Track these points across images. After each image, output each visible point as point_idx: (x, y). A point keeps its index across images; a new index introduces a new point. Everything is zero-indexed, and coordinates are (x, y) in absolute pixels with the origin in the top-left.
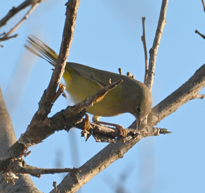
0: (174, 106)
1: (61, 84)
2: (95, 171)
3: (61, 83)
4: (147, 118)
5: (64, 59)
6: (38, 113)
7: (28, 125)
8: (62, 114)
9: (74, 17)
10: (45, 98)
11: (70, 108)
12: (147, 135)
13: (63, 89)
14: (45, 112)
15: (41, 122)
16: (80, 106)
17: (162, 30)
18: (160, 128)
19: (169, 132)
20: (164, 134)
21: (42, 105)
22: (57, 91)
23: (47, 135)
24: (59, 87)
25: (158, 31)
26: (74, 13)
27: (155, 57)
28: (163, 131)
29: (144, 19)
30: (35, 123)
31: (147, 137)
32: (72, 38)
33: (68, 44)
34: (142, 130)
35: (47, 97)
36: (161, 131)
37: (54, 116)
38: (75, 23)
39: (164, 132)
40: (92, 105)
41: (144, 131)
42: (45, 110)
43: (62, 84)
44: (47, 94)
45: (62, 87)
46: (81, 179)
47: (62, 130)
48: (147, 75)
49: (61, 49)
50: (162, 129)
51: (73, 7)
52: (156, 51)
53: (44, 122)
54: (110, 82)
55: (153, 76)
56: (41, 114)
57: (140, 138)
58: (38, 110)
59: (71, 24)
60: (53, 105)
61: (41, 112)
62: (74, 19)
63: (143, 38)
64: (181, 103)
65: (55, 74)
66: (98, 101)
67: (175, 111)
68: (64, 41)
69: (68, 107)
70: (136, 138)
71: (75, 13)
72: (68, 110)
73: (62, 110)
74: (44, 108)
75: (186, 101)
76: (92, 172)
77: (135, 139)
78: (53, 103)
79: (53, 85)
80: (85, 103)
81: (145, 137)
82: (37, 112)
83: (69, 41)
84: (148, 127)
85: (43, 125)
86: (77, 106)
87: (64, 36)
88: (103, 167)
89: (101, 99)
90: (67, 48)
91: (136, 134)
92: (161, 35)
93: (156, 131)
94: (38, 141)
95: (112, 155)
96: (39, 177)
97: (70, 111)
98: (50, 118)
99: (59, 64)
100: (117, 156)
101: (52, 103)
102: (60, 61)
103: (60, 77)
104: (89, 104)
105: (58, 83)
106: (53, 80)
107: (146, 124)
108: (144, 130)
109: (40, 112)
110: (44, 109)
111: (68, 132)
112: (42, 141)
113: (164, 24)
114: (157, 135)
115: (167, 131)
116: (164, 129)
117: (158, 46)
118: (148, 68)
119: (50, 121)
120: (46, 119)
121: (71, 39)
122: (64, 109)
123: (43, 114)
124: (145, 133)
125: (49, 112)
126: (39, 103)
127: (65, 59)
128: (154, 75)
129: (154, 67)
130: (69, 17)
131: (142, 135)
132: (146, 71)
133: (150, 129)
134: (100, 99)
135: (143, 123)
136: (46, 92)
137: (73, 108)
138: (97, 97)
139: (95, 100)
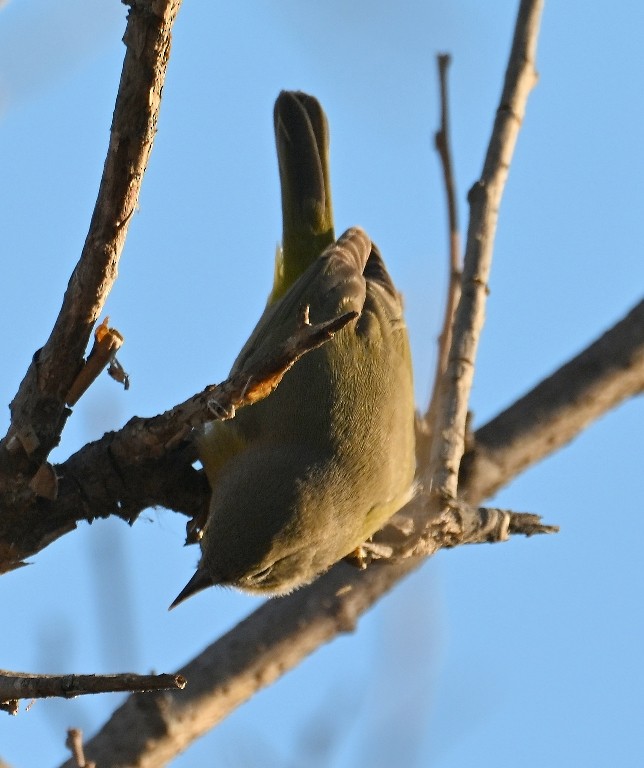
0: (566, 421)
1: (102, 327)
2: (241, 688)
3: (106, 321)
5: (118, 224)
6: (8, 447)
8: (109, 449)
9: (161, 49)
10: (38, 382)
11: (140, 427)
12: (455, 538)
13: (115, 344)
14: (35, 442)
15: (20, 482)
16: (182, 418)
17: (520, 107)
18: (509, 512)
19: (549, 528)
20: (528, 535)
21: (24, 412)
22: (85, 357)
23: (46, 538)
24: (96, 336)
25: (505, 111)
26: (161, 35)
27: (493, 220)
28: (524, 525)
29: (443, 62)
32: (151, 136)
33: (136, 162)
34: (438, 517)
35: (46, 380)
36: (517, 523)
37: (74, 458)
38: (162, 76)
39: (526, 525)
40: (233, 415)
41: (443, 524)
42: (38, 435)
43: (109, 326)
44: (46, 367)
45: (108, 338)
46: (180, 720)
47: (105, 516)
48: (458, 294)
49: (104, 181)
50: (520, 516)
51: (154, 9)
52: (497, 194)
53: (34, 483)
54: (307, 322)
55: (482, 296)
56: (20, 451)
57: (430, 550)
58: (11, 433)
59: (149, 78)
60: (69, 412)
61: (21, 438)
62: (160, 59)
63: (441, 141)
64: (596, 408)
65: (81, 286)
66: (255, 396)
67: (569, 440)
68: (116, 148)
69: (135, 421)
70: (414, 554)
71: (166, 35)
72: (134, 433)
73: (106, 434)
74: (34, 426)
75: (618, 400)
76: (226, 692)
77: (409, 553)
78: (72, 403)
79: (69, 330)
80: (203, 406)
81: (449, 546)
82: (3, 442)
83: (139, 151)
84: (463, 507)
85: (26, 495)
86: (168, 418)
87: (119, 130)
88: (272, 671)
89: (269, 390)
90: (131, 178)
91: (411, 535)
92: (514, 129)
93: (493, 523)
94: (10, 559)
95: (310, 620)
96: (11, 708)
97: (140, 436)
98: (58, 467)
99: (97, 243)
100: (329, 624)
101: (66, 406)
102: (100, 232)
103: (100, 298)
104: (219, 411)
105: (93, 322)
106: (73, 311)
107: (454, 493)
108: (446, 517)
109: (17, 439)
110: (31, 430)
111: (131, 523)
112: (25, 561)
113: (527, 83)
114: (499, 538)
115: (542, 522)
116: (527, 515)
117: (503, 176)
118: (460, 265)
119: (57, 478)
120: (42, 468)
121: (146, 143)
122: (116, 430)
123: (28, 450)
124: (449, 533)
125: (54, 441)
126: (13, 406)
127: (123, 224)
128: (487, 291)
129: (488, 260)
130: (138, 55)
131: (437, 541)
132: (454, 276)
133: (469, 517)
134: (264, 390)
135: (441, 490)
136: (43, 357)
137: (151, 425)
138: (252, 380)
139: (242, 395)
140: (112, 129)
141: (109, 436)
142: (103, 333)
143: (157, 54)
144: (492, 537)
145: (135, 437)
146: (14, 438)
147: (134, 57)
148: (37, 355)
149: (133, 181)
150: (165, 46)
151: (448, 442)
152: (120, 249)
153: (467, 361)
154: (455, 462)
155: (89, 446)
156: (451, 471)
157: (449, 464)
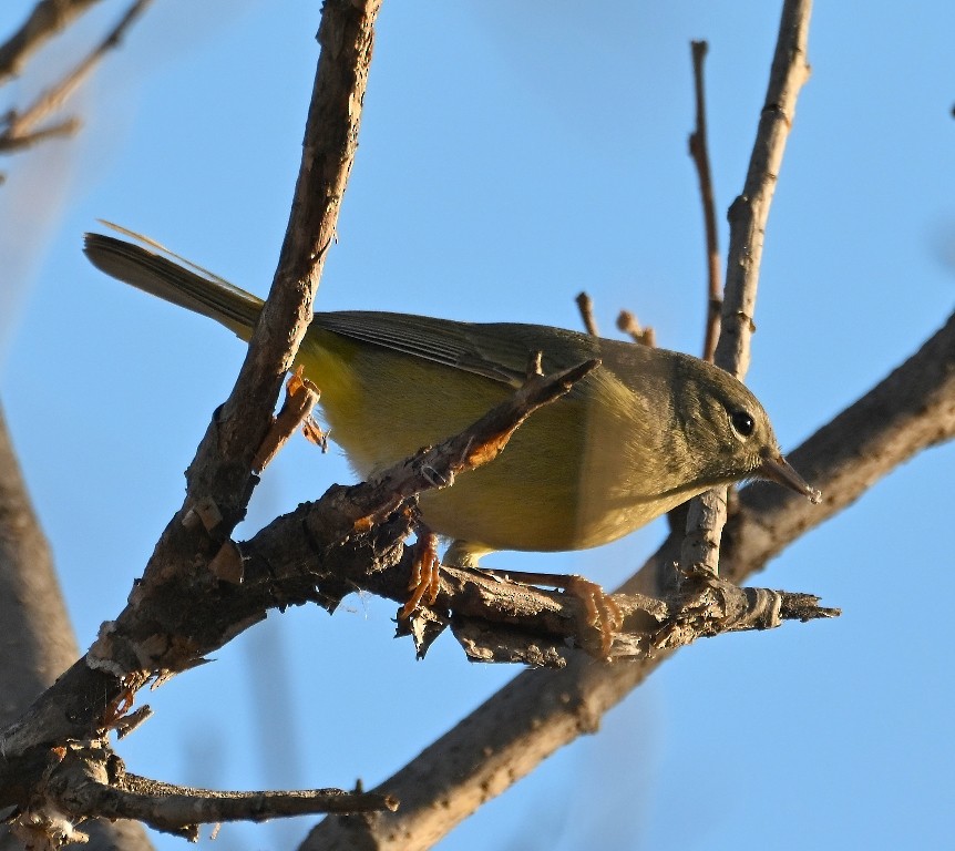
0: (848, 478)
1: (294, 380)
2: (464, 800)
4: (718, 543)
5: (313, 256)
6: (184, 522)
7: (137, 581)
9: (362, 48)
10: (219, 445)
11: (342, 497)
12: (718, 625)
13: (310, 400)
14: (218, 517)
15: (199, 563)
16: (392, 486)
17: (790, 107)
18: (781, 593)
19: (829, 611)
20: (804, 620)
21: (202, 480)
22: (275, 414)
23: (230, 630)
24: (288, 390)
25: (772, 111)
26: (362, 32)
27: (758, 241)
28: (799, 608)
29: (699, 50)
30: (168, 571)
31: (722, 636)
32: (351, 151)
33: (334, 183)
34: (697, 600)
35: (229, 443)
36: (790, 605)
37: (262, 534)
38: (364, 80)
39: (801, 608)
40: (452, 480)
41: (703, 608)
42: (220, 507)
43: (302, 378)
44: (228, 427)
45: (302, 392)
46: (392, 838)
47: (300, 602)
48: (719, 329)
49: (296, 206)
50: (794, 597)
51: (353, 1)
52: (763, 212)
53: (215, 564)
54: (539, 371)
55: (746, 334)
56: (199, 526)
57: (688, 639)
58: (187, 506)
59: (348, 83)
60: (256, 480)
61: (201, 514)
62: (361, 60)
63: (698, 146)
64: (884, 461)
65: (270, 330)
66: (478, 459)
67: (852, 500)
68: (310, 166)
69: (334, 490)
70: (668, 644)
71: (367, 31)
72: (334, 503)
73: (300, 505)
74: (215, 497)
75: (910, 450)
76: (446, 804)
77: (663, 644)
78: (259, 469)
79: (256, 382)
80: (416, 473)
81: (710, 634)
82: (179, 516)
83: (337, 169)
84: (727, 586)
85: (207, 578)
86: (374, 486)
87: (313, 144)
88: (501, 779)
89: (494, 453)
90: (328, 201)
91: (665, 621)
92: (783, 132)
93: (762, 606)
94: (188, 656)
95: (545, 719)
96: (190, 835)
97: (341, 508)
98: (242, 544)
99: (288, 280)
100: (570, 722)
101: (253, 473)
102: (292, 265)
103: (291, 344)
104: (435, 477)
105: (284, 374)
106: (260, 360)
107: (716, 573)
108: (706, 599)
109: (195, 512)
110: (211, 502)
111: (331, 611)
112: (205, 657)
113: (797, 77)
114: (769, 624)
115: (820, 604)
116: (803, 596)
117: (770, 189)
118: (720, 294)
119: (243, 559)
120: (225, 548)
121: (346, 159)
122: (313, 500)
123: (209, 525)
124: (710, 618)
125: (240, 514)
126: (188, 473)
127: (319, 256)
128: (753, 328)
129: (753, 290)
130: (335, 54)
131: (695, 628)
132: (714, 307)
133: (734, 599)
134: (488, 453)
135: (699, 567)
136: (225, 415)
137: (355, 495)
138: (474, 441)
139: (462, 459)
140: (305, 144)
141: (305, 508)
142: (296, 386)
143: (357, 53)
144: (762, 623)
145: (335, 508)
146: (191, 511)
147: (330, 58)
148: (218, 413)
149: (331, 205)
150: (367, 44)
151: (708, 508)
152: (315, 285)
154: (716, 534)
155: (280, 520)
156: (712, 545)
157: (709, 535)
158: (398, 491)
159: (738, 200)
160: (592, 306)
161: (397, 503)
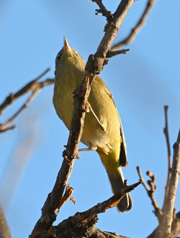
1: (68, 187)
3: (69, 185)
4: (171, 226)
5: (72, 157)
6: (41, 221)
7: (30, 235)
8: (70, 221)
10: (49, 203)
11: (79, 215)
13: (71, 192)
14: (49, 220)
15: (45, 231)
16: (91, 212)
21: (46, 211)
24: (66, 189)
26: (84, 103)
29: (166, 108)
30: (37, 233)
33: (77, 139)
35: (52, 202)
37: (60, 224)
38: (84, 114)
42: (50, 218)
43: (70, 186)
44: (52, 198)
45: (69, 190)
48: (171, 175)
51: (82, 95)
53: (49, 231)
54: (127, 184)
55: (177, 176)
56: (45, 222)
58: (42, 217)
59: (81, 115)
60: (59, 211)
61: (45, 219)
63: (166, 131)
65: (62, 175)
68: (71, 135)
69: (77, 214)
72: (77, 217)
74: (49, 215)
78: (59, 208)
79: (59, 187)
80: (97, 209)
82: (40, 220)
83: (78, 136)
85: (47, 235)
86: (87, 212)
87: (72, 130)
90: (76, 144)
97: (79, 218)
98: (55, 227)
99: (66, 163)
103: (67, 178)
104: (102, 210)
105: (65, 185)
106: (59, 182)
107: (170, 233)
109: (44, 219)
118: (171, 166)
119: (55, 230)
120: (51, 227)
121: (80, 133)
122: (72, 216)
123: (47, 222)
125: (55, 219)
126: (42, 210)
128: (179, 174)
129: (179, 165)
132: (170, 170)
134: (115, 204)
135: (166, 232)
136: (51, 195)
137: (82, 215)
138: (111, 202)
139: (109, 205)
141: (70, 218)
142: (68, 188)
145: (78, 218)
146: (43, 219)
147: (76, 109)
148: (49, 195)
149: (76, 145)
150: (85, 106)
151: (168, 218)
152: (73, 164)
153: (173, 194)
154: (170, 224)
155: (64, 220)
156: (169, 226)
157: (168, 224)
158: (93, 214)
159: (176, 143)
160: (140, 169)
161: (93, 217)
